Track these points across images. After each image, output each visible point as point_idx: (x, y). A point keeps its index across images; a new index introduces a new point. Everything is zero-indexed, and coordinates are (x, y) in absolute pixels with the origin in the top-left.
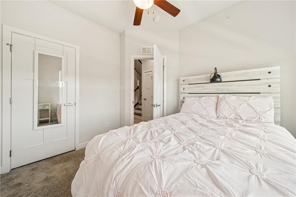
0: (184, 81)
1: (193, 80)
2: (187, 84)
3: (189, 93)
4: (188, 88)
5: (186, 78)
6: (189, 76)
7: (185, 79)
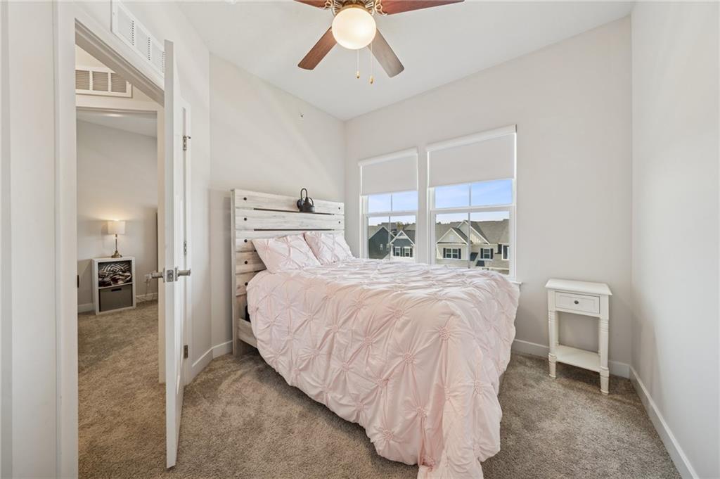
0: (245, 199)
1: (265, 199)
2: (251, 209)
3: (255, 230)
4: (254, 217)
5: (251, 193)
6: (257, 191)
7: (249, 196)
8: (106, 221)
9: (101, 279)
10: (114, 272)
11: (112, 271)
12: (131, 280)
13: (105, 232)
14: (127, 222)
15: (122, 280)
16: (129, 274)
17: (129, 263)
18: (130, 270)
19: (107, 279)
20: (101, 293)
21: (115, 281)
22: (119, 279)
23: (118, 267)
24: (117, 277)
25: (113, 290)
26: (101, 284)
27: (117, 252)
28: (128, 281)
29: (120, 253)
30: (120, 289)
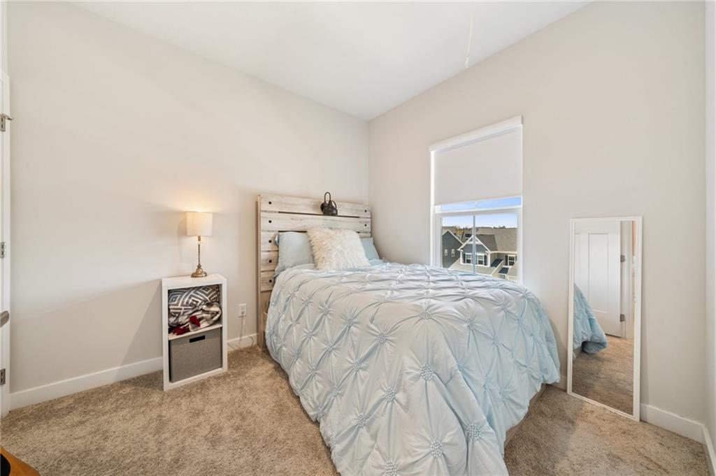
8: (185, 213)
9: (172, 320)
10: (194, 306)
11: (191, 305)
12: (219, 320)
13: (183, 232)
14: (215, 215)
15: (207, 320)
16: (217, 309)
17: (217, 288)
18: (218, 301)
19: (183, 319)
20: (173, 347)
21: (195, 322)
22: (200, 319)
23: (200, 297)
24: (198, 315)
25: (192, 341)
26: (173, 329)
27: (199, 267)
28: (215, 322)
29: (204, 268)
30: (202, 338)
